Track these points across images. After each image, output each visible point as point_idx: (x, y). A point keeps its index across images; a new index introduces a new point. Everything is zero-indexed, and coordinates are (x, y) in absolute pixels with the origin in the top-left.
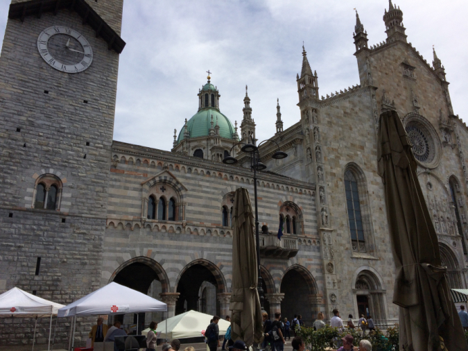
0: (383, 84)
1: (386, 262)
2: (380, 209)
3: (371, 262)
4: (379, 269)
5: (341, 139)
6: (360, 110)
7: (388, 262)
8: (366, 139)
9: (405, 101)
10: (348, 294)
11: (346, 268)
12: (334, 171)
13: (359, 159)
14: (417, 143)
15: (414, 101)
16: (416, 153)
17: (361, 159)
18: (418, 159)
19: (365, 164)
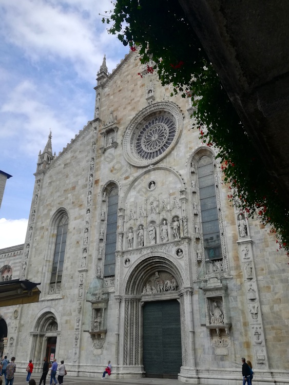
0: (112, 106)
1: (69, 300)
2: (78, 242)
3: (53, 302)
4: (61, 309)
5: (56, 192)
6: (80, 152)
7: (71, 299)
8: (79, 177)
10: (26, 337)
11: (30, 312)
12: (44, 225)
13: (68, 201)
14: (155, 137)
15: (149, 93)
16: (152, 151)
17: (71, 200)
18: (153, 156)
19: (73, 203)
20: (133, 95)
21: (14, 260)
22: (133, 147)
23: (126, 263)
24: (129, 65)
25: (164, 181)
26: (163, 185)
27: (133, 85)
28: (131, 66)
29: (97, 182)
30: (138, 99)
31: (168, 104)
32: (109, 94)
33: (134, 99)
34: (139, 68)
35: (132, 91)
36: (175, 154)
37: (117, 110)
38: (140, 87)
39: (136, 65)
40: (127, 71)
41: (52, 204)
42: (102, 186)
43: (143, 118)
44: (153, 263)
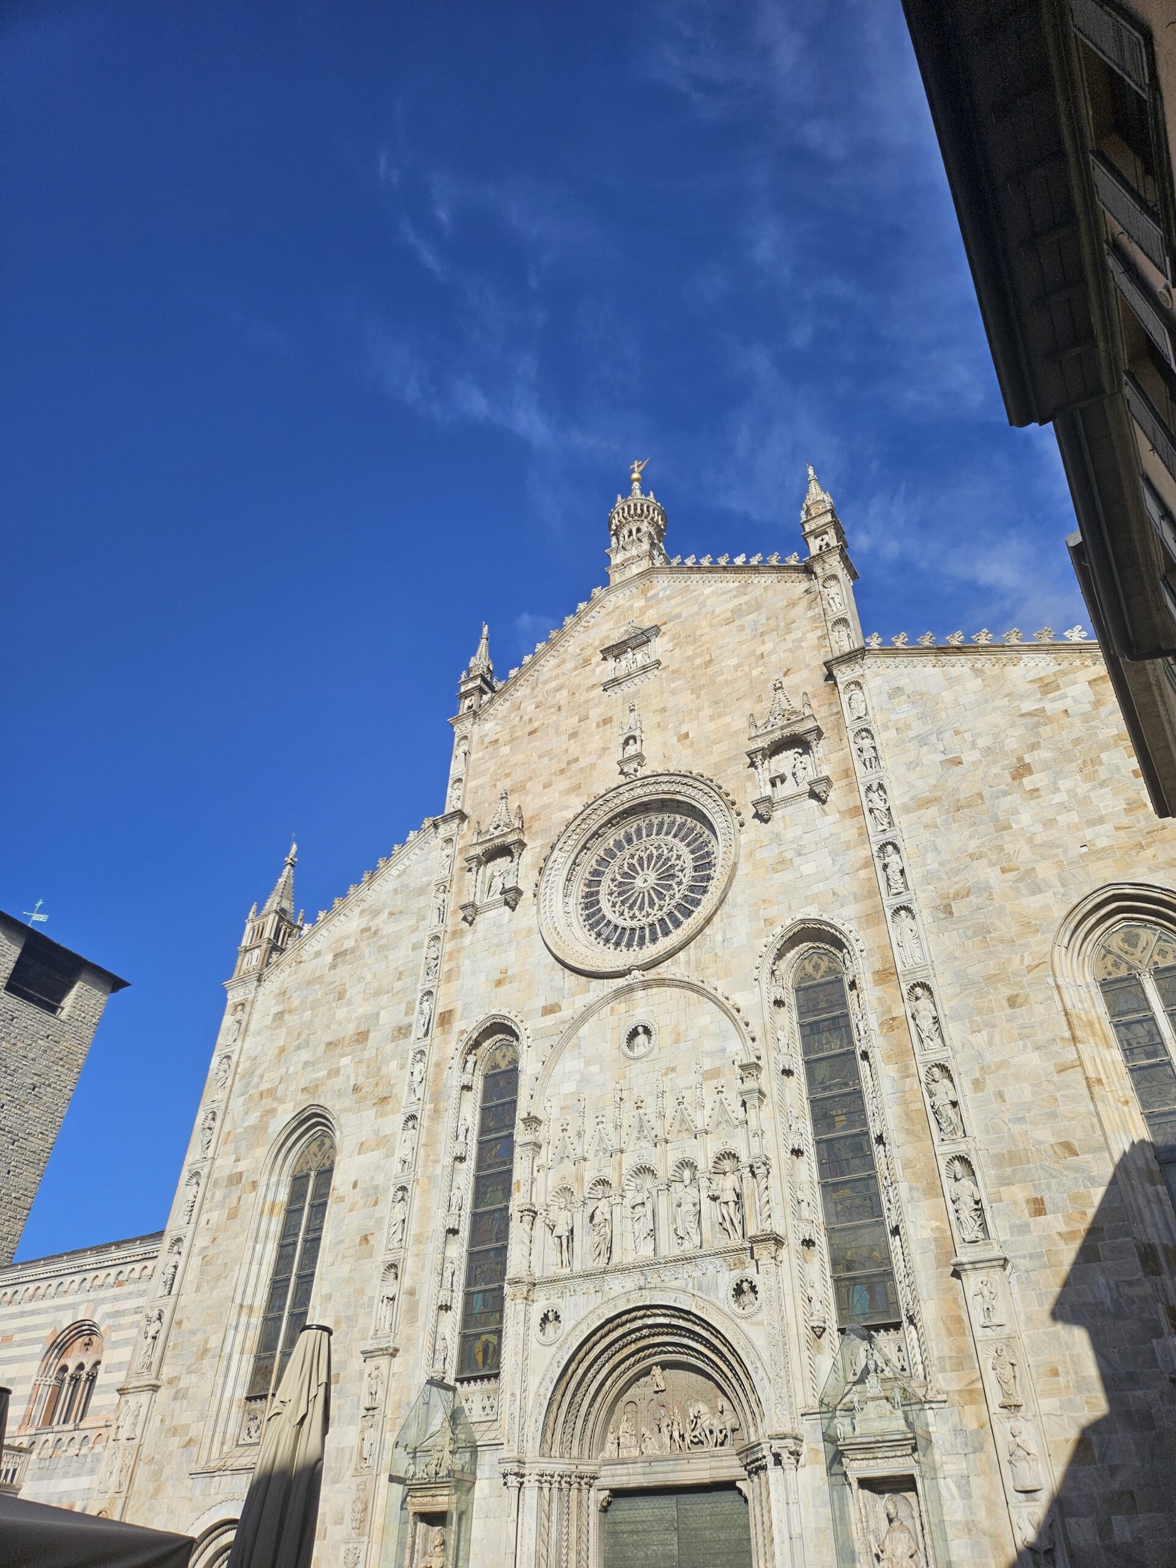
0: (507, 775)
2: (365, 1239)
5: (299, 1048)
6: (391, 914)
8: (384, 999)
9: (593, 766)
12: (242, 1166)
13: (339, 1082)
14: (646, 880)
15: (626, 743)
16: (634, 923)
17: (348, 1079)
18: (642, 939)
19: (356, 1089)
20: (574, 747)
21: (116, 1299)
22: (570, 908)
23: (543, 1330)
24: (563, 661)
25: (682, 1027)
26: (677, 1041)
27: (577, 718)
28: (570, 665)
29: (446, 1018)
30: (593, 759)
31: (691, 782)
32: (497, 740)
33: (577, 760)
34: (594, 671)
35: (573, 735)
36: (719, 938)
37: (521, 788)
38: (598, 726)
39: (586, 662)
40: (557, 676)
41: (280, 1093)
42: (462, 1032)
43: (606, 818)
44: (645, 1332)
